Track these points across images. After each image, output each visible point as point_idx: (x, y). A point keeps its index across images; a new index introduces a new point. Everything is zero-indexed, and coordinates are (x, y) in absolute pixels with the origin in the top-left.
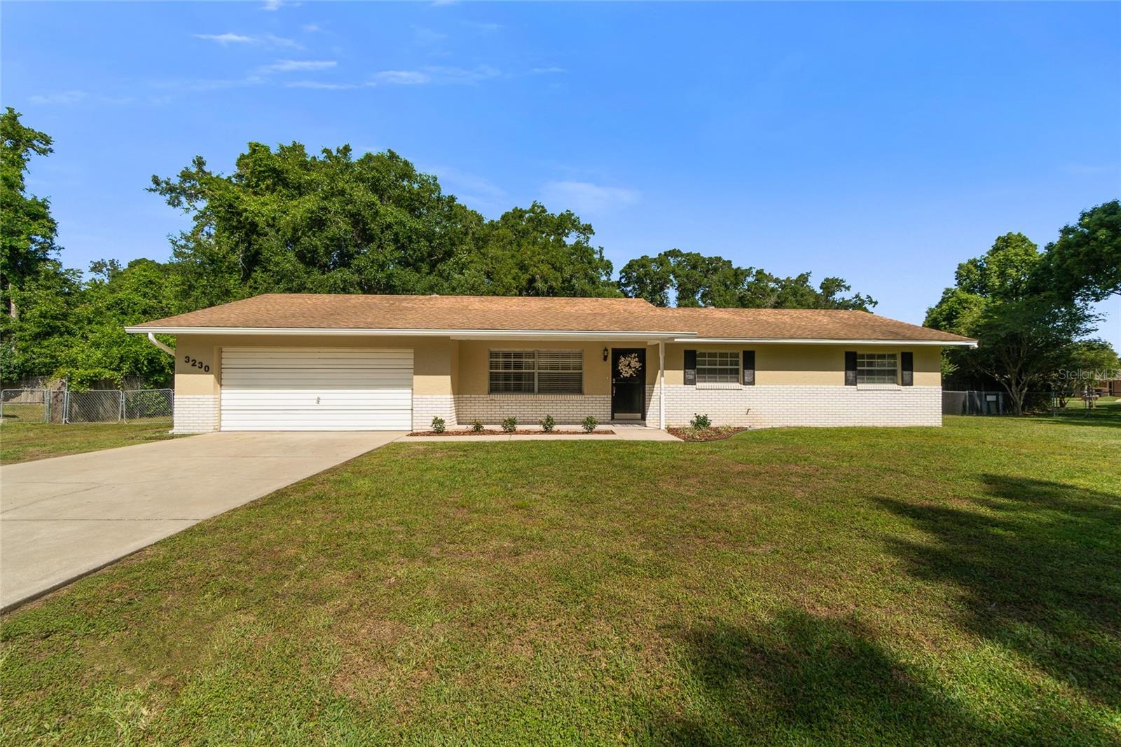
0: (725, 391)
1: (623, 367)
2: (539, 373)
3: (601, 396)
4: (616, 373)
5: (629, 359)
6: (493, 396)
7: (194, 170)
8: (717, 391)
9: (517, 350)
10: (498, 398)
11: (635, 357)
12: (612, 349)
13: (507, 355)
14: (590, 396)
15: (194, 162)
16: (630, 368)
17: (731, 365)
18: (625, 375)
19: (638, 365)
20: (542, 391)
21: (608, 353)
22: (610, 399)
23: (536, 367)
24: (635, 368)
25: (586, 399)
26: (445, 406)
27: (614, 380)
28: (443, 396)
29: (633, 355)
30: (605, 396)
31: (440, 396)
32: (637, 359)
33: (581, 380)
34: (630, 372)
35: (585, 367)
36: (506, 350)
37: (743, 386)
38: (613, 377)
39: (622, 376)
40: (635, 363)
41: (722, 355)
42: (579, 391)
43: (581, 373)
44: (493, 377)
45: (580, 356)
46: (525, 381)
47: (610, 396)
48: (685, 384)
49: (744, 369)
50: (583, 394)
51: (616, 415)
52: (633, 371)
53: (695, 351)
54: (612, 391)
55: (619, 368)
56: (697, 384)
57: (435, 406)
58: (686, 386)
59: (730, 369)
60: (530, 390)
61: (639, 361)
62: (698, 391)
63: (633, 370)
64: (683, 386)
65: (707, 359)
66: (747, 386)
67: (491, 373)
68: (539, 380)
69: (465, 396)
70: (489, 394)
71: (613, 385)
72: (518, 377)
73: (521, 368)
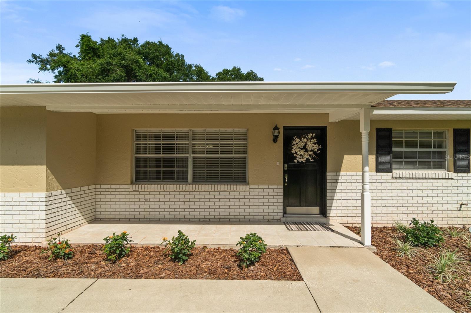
0: (429, 181)
1: (297, 150)
2: (194, 158)
3: (270, 187)
4: (288, 157)
5: (305, 140)
6: (136, 187)
7: (57, 52)
8: (419, 181)
9: (168, 130)
10: (145, 188)
11: (313, 138)
12: (284, 127)
13: (157, 137)
14: (257, 187)
15: (57, 48)
16: (307, 151)
17: (434, 147)
18: (300, 160)
19: (316, 148)
20: (197, 180)
21: (279, 133)
22: (282, 190)
23: (190, 150)
24: (312, 151)
25: (252, 190)
26: (37, 208)
27: (286, 166)
28: (36, 194)
29: (310, 136)
30: (276, 187)
31: (30, 194)
32: (315, 140)
33: (245, 166)
34: (306, 156)
35: (249, 151)
36: (155, 130)
37: (454, 175)
38: (284, 163)
39: (296, 161)
40: (312, 146)
41: (423, 135)
42: (242, 179)
43: (245, 158)
44: (138, 162)
45: (245, 137)
46: (178, 167)
47: (282, 187)
48: (377, 171)
49: (455, 152)
50: (248, 184)
51: (289, 209)
52: (310, 155)
53: (390, 130)
54: (284, 179)
55: (293, 151)
56: (393, 171)
57: (24, 208)
58: (379, 174)
59: (434, 152)
60: (182, 179)
61: (318, 143)
62: (395, 181)
63: (311, 153)
64: (375, 174)
65: (404, 140)
66: (459, 174)
67: (137, 158)
68: (194, 167)
69: (103, 186)
70: (132, 183)
71: (285, 172)
72: (170, 162)
73: (172, 152)
